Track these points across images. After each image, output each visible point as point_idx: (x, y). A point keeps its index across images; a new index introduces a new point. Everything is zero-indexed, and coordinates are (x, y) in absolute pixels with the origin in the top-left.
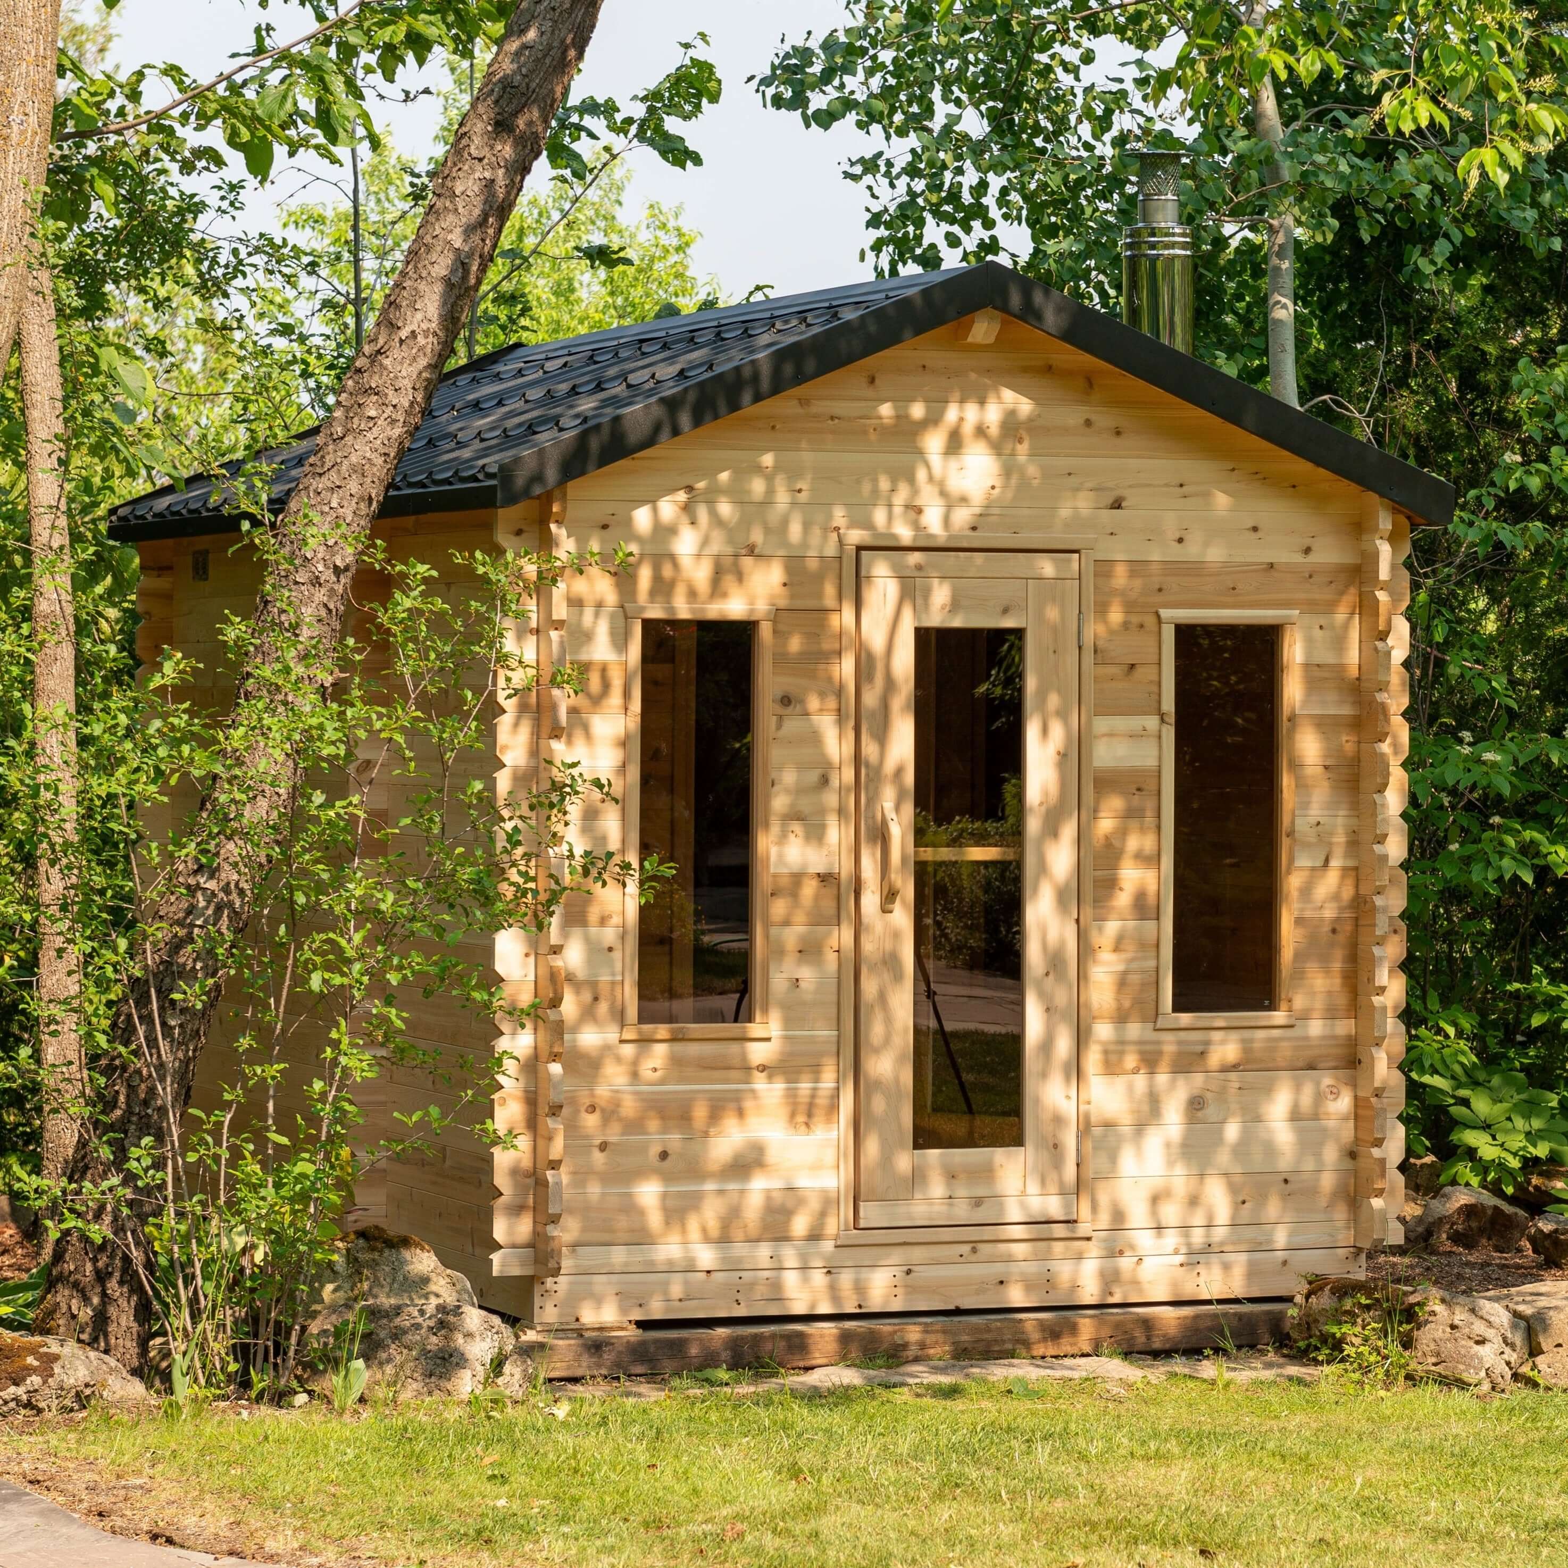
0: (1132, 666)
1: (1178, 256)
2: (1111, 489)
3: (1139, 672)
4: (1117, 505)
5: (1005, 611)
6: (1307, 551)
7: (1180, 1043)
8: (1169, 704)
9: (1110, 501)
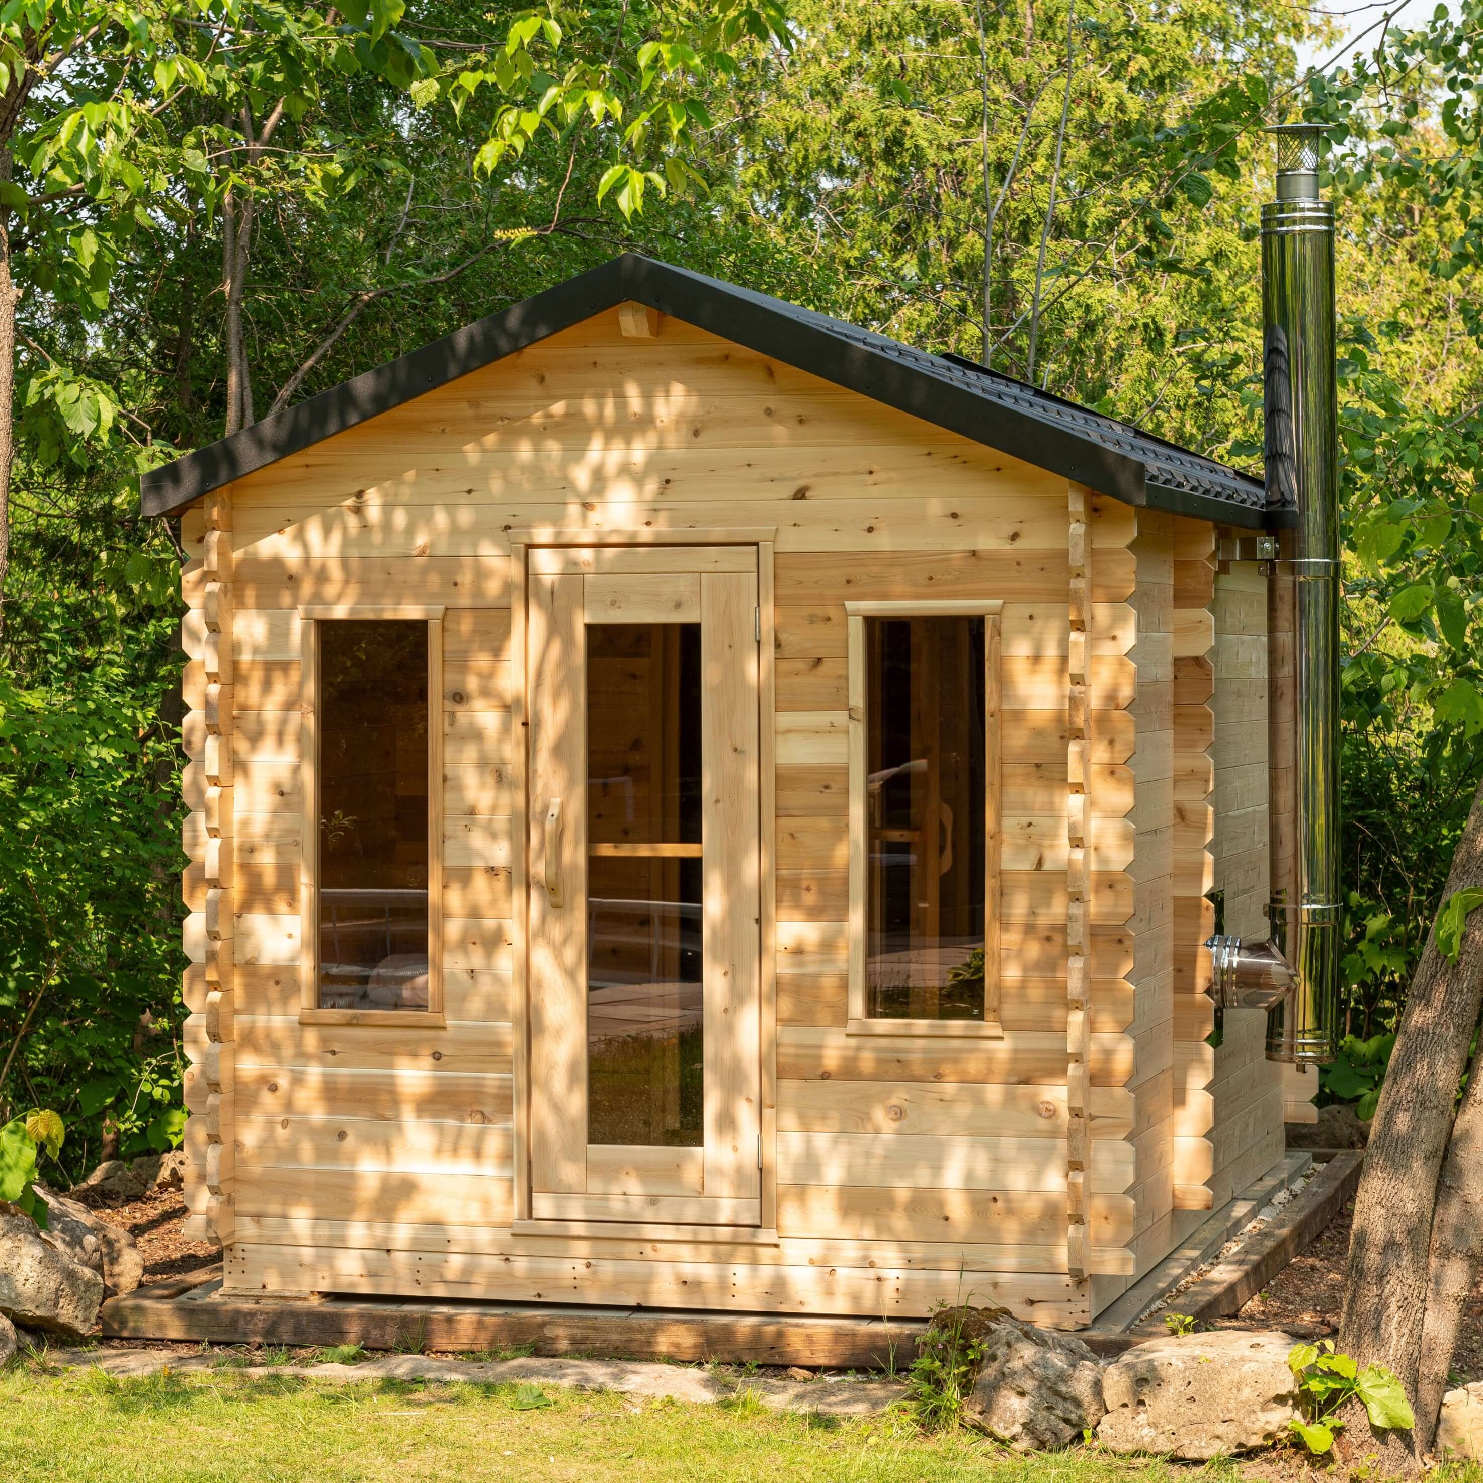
0: (819, 661)
1: (1310, 231)
2: (792, 479)
3: (824, 668)
4: (801, 494)
5: (678, 605)
6: (1014, 537)
7: (877, 1050)
8: (857, 697)
9: (792, 492)
